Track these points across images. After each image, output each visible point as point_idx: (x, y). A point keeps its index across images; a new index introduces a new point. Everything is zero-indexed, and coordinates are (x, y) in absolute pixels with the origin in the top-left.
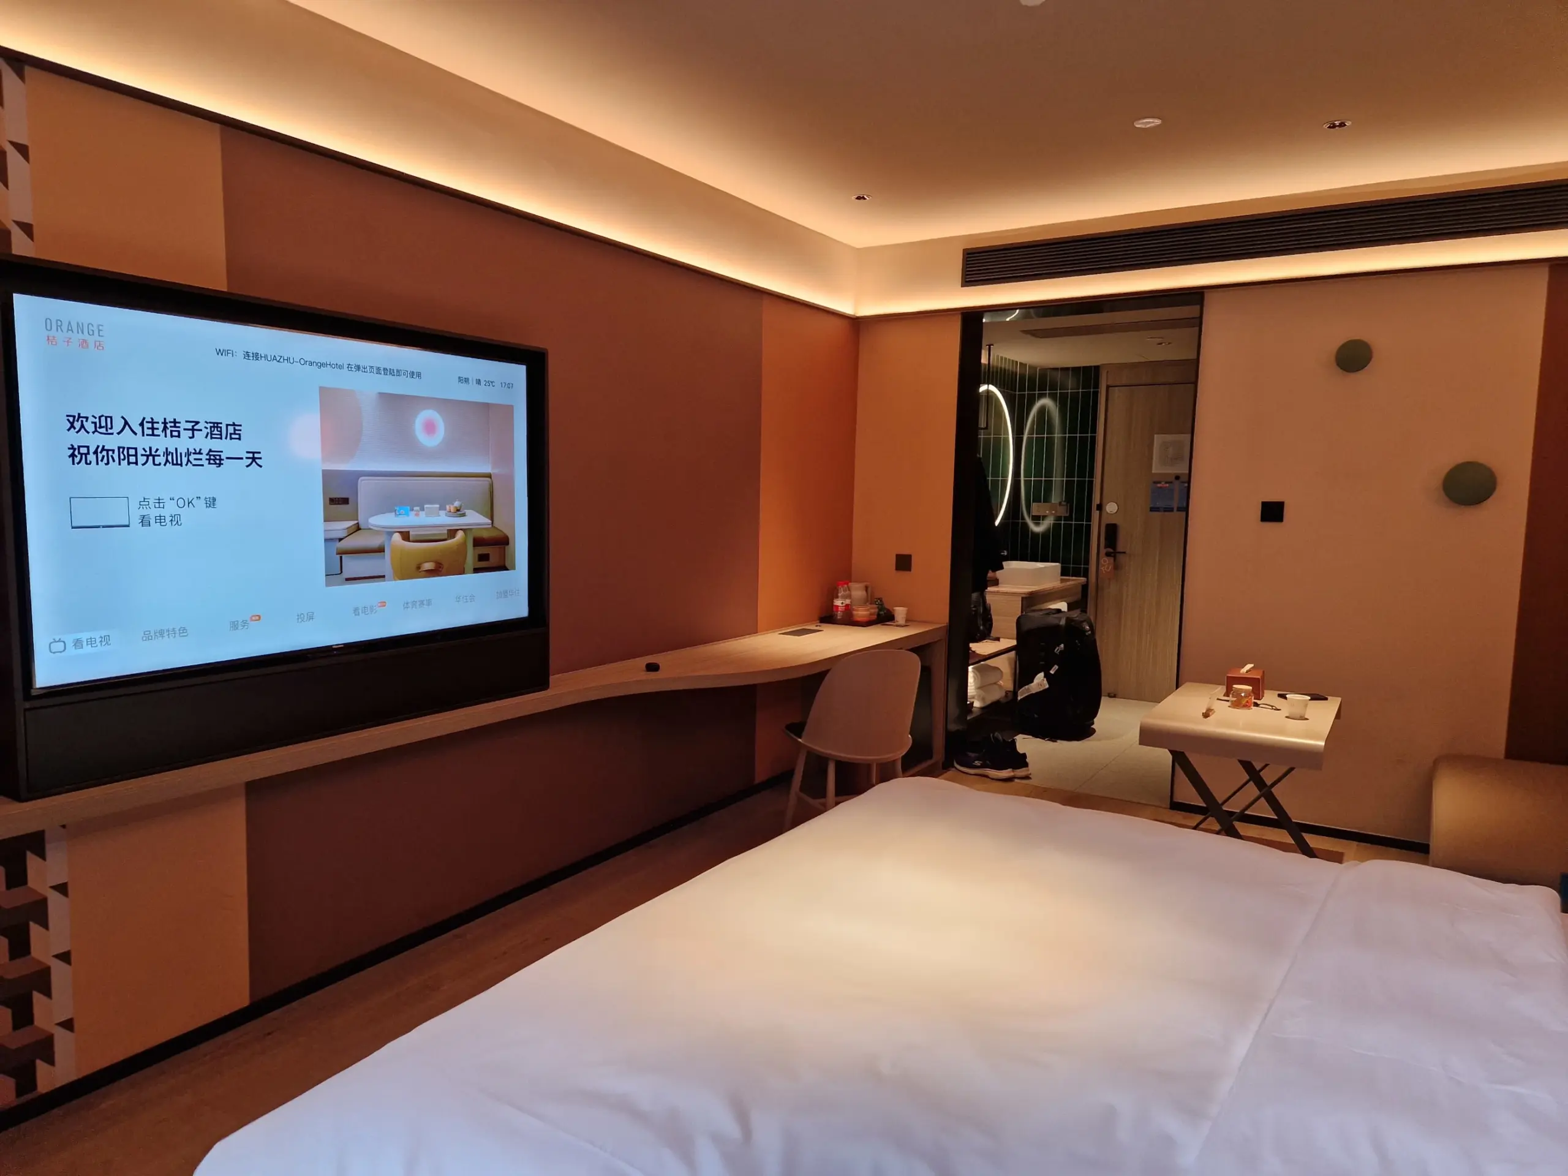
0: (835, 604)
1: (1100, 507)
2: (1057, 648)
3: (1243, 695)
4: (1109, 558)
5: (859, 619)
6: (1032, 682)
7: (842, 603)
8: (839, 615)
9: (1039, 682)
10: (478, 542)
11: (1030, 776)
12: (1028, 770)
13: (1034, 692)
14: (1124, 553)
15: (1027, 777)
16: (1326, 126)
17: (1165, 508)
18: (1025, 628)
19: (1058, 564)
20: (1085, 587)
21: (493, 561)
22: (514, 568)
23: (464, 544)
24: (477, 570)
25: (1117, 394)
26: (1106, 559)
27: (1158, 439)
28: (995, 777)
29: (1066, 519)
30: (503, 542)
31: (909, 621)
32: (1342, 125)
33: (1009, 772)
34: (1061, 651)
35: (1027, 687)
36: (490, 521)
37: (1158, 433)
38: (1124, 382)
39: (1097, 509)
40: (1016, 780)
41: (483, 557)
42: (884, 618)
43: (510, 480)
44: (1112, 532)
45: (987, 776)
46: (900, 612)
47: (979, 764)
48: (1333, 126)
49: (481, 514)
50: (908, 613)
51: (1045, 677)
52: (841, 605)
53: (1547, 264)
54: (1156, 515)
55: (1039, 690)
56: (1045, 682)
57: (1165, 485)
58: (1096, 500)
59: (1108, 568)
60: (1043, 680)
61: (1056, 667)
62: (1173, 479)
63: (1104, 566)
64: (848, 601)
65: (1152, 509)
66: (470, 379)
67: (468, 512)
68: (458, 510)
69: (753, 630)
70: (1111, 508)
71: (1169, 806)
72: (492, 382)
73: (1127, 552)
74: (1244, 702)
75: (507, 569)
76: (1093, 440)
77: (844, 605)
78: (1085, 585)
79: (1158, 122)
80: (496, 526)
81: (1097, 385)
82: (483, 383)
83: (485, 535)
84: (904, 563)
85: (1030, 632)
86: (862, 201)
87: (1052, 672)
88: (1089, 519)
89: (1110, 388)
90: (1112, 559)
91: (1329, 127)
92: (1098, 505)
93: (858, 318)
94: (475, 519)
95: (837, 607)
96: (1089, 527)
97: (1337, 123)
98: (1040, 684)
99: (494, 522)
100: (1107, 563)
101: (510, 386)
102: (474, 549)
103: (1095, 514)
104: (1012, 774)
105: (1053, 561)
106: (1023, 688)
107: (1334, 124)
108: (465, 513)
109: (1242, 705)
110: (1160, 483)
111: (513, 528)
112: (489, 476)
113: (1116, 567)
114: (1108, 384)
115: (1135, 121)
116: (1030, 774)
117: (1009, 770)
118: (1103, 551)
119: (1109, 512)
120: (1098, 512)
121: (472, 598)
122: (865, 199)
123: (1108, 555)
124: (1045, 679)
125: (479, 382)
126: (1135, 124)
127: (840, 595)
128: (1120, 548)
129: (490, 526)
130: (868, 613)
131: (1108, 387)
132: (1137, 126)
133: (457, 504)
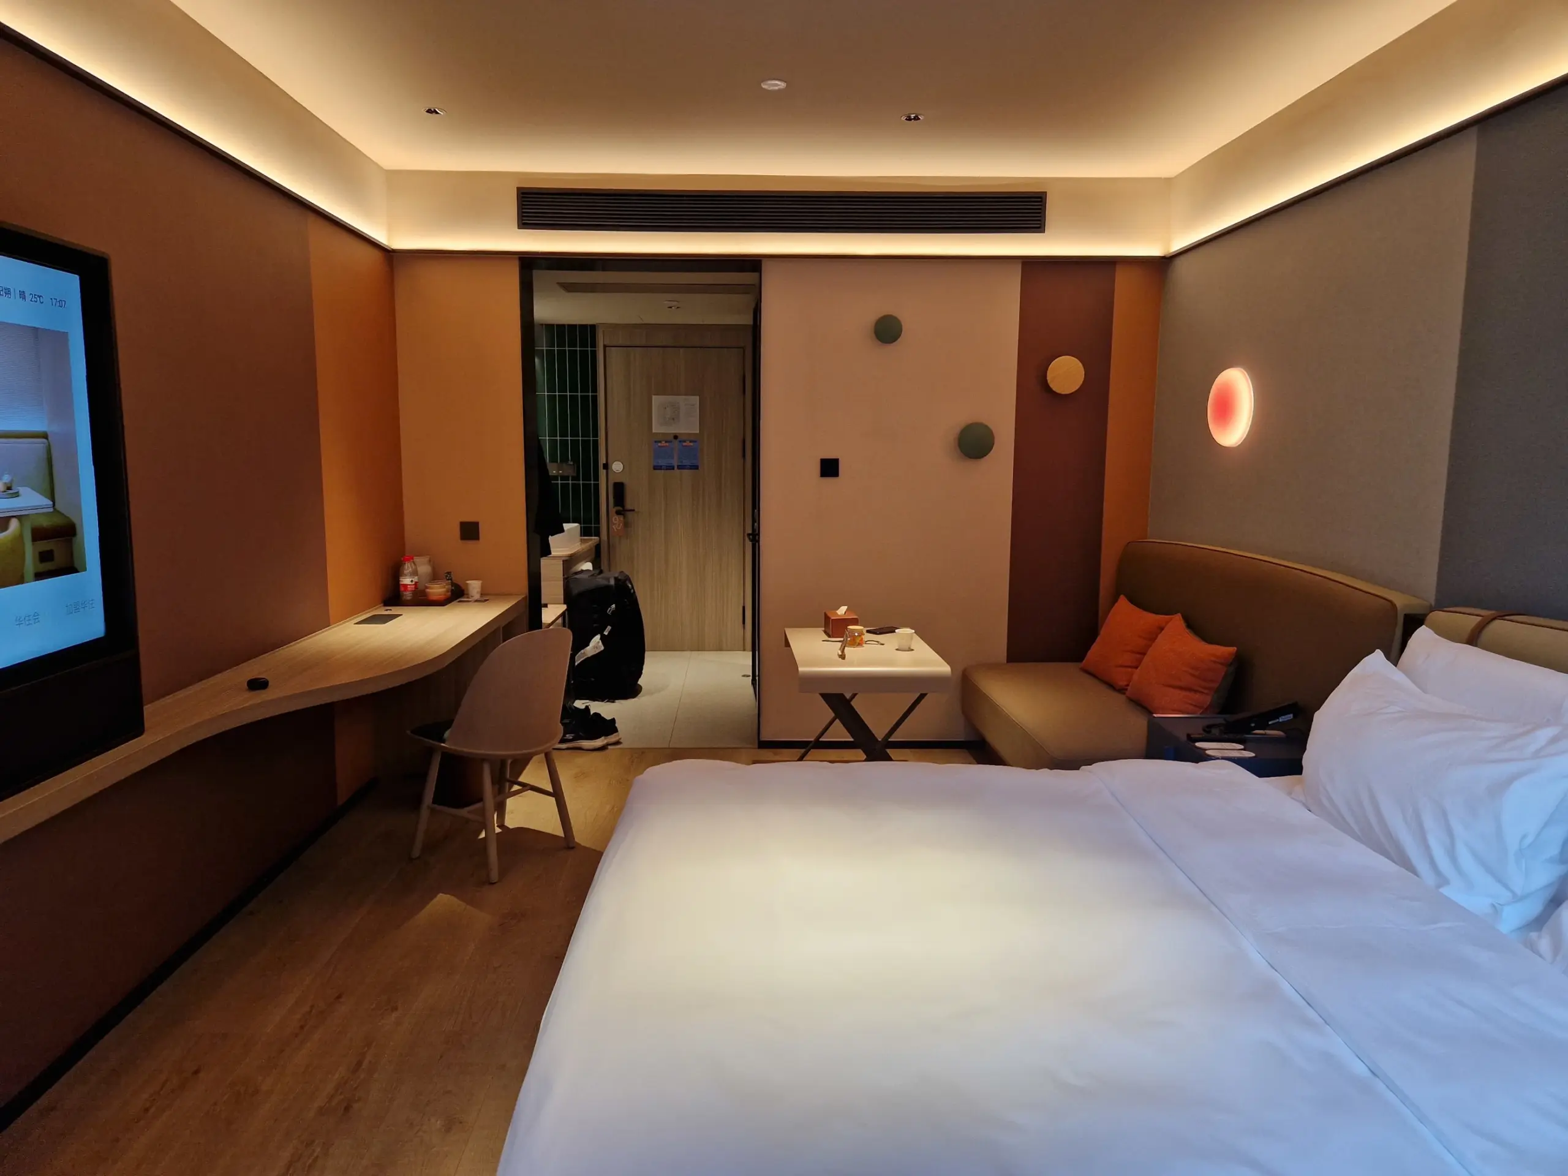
0: (401, 583)
1: (606, 466)
2: (609, 609)
3: (856, 634)
4: (619, 516)
5: (434, 598)
6: (588, 645)
7: (412, 581)
8: (408, 595)
9: (595, 645)
10: (38, 535)
11: (621, 741)
12: (618, 735)
13: (590, 655)
14: (633, 510)
15: (618, 743)
16: (903, 118)
17: (667, 466)
18: (576, 590)
19: (576, 524)
20: (598, 547)
21: (59, 560)
22: (85, 569)
23: (20, 538)
24: (39, 576)
25: (615, 355)
26: (617, 517)
27: (656, 400)
28: (591, 748)
29: (574, 478)
30: (68, 532)
31: (485, 597)
32: (916, 118)
33: (603, 741)
34: (613, 611)
35: (582, 651)
36: (51, 503)
37: (654, 395)
38: (620, 342)
39: (604, 468)
40: (609, 747)
41: (45, 556)
42: (457, 594)
43: (70, 440)
44: (619, 490)
45: (580, 749)
46: (475, 587)
47: (571, 738)
48: (909, 119)
49: (37, 492)
50: (482, 587)
51: (601, 639)
52: (411, 583)
53: (1020, 261)
54: (660, 473)
55: (595, 653)
56: (601, 643)
57: (665, 444)
58: (602, 460)
59: (619, 527)
60: (599, 642)
61: (609, 628)
62: (671, 438)
63: (614, 524)
64: (416, 579)
65: (656, 468)
66: (12, 290)
67: (22, 490)
68: (9, 488)
69: (325, 623)
70: (617, 467)
71: (757, 746)
72: (40, 297)
73: (636, 510)
74: (858, 641)
75: (76, 571)
76: (595, 399)
77: (413, 583)
78: (598, 545)
79: (781, 85)
80: (58, 509)
81: (594, 344)
82: (28, 297)
83: (45, 523)
84: (470, 531)
85: (582, 595)
86: (434, 115)
87: (606, 633)
88: (597, 478)
89: (607, 348)
90: (622, 518)
91: (906, 119)
92: (604, 464)
93: (394, 251)
94: (31, 500)
95: (406, 586)
96: (597, 487)
97: (913, 116)
98: (596, 647)
99: (56, 504)
100: (617, 520)
101: (61, 303)
102: (33, 544)
103: (602, 473)
104: (605, 742)
105: (574, 522)
106: (580, 653)
107: (910, 117)
108: (18, 492)
109: (857, 644)
110: (660, 442)
111: (78, 508)
112: (45, 436)
113: (626, 525)
114: (605, 343)
115: (762, 82)
116: (620, 739)
117: (603, 738)
118: (613, 510)
119: (614, 470)
120: (605, 471)
121: (36, 617)
122: (437, 113)
123: (618, 513)
124: (600, 641)
125: (22, 295)
126: (762, 84)
127: (406, 572)
128: (628, 506)
129: (51, 510)
130: (444, 590)
131: (605, 347)
132: (764, 87)
133: (6, 478)
